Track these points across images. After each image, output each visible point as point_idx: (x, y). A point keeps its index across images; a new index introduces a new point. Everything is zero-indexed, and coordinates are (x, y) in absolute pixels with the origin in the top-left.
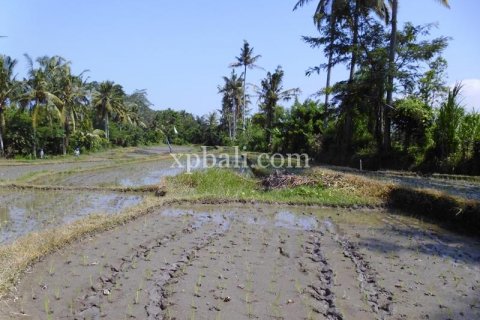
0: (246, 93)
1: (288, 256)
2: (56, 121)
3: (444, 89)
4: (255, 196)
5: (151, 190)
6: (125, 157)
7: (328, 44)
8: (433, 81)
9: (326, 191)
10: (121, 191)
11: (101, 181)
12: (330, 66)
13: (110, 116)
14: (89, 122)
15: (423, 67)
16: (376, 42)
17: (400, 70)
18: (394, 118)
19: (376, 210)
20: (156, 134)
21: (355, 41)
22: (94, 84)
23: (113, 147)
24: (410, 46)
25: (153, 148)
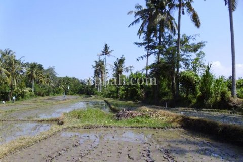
0: (106, 69)
1: (133, 160)
2: (6, 83)
3: (204, 67)
4: (113, 123)
5: (56, 121)
6: (43, 102)
7: (146, 45)
8: (198, 62)
9: (150, 120)
10: (39, 121)
11: (29, 116)
12: (148, 55)
13: (35, 80)
14: (24, 84)
15: (193, 56)
16: (170, 44)
17: (183, 57)
18: (180, 81)
19: (176, 129)
20: (59, 90)
21: (160, 43)
22: (27, 64)
23: (36, 97)
24: (187, 45)
25: (57, 97)
